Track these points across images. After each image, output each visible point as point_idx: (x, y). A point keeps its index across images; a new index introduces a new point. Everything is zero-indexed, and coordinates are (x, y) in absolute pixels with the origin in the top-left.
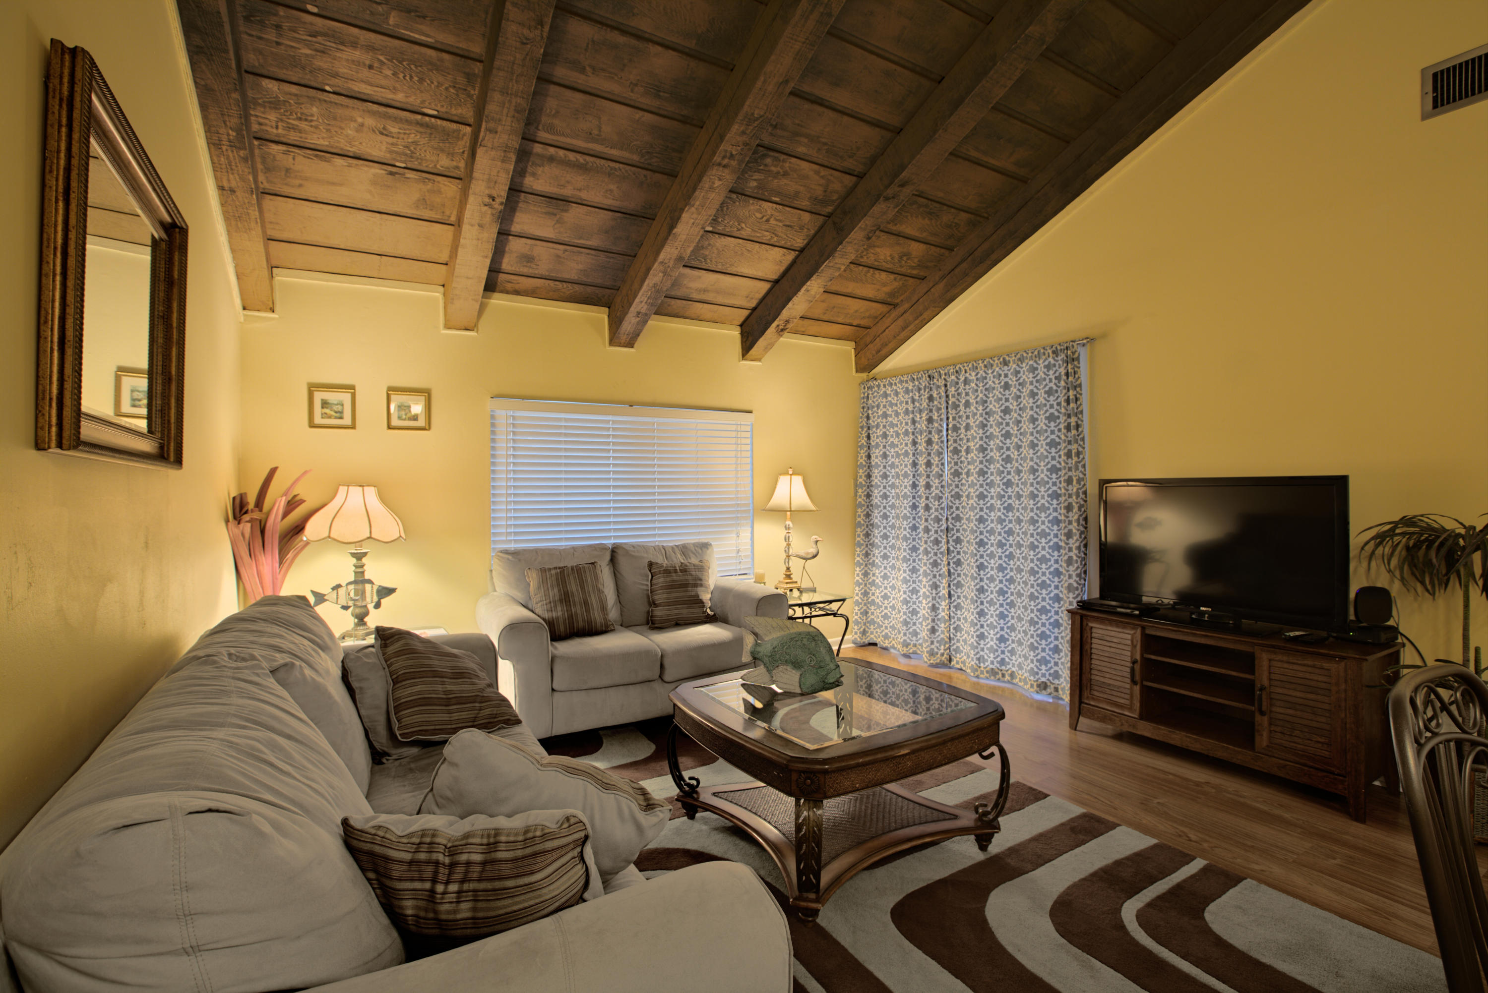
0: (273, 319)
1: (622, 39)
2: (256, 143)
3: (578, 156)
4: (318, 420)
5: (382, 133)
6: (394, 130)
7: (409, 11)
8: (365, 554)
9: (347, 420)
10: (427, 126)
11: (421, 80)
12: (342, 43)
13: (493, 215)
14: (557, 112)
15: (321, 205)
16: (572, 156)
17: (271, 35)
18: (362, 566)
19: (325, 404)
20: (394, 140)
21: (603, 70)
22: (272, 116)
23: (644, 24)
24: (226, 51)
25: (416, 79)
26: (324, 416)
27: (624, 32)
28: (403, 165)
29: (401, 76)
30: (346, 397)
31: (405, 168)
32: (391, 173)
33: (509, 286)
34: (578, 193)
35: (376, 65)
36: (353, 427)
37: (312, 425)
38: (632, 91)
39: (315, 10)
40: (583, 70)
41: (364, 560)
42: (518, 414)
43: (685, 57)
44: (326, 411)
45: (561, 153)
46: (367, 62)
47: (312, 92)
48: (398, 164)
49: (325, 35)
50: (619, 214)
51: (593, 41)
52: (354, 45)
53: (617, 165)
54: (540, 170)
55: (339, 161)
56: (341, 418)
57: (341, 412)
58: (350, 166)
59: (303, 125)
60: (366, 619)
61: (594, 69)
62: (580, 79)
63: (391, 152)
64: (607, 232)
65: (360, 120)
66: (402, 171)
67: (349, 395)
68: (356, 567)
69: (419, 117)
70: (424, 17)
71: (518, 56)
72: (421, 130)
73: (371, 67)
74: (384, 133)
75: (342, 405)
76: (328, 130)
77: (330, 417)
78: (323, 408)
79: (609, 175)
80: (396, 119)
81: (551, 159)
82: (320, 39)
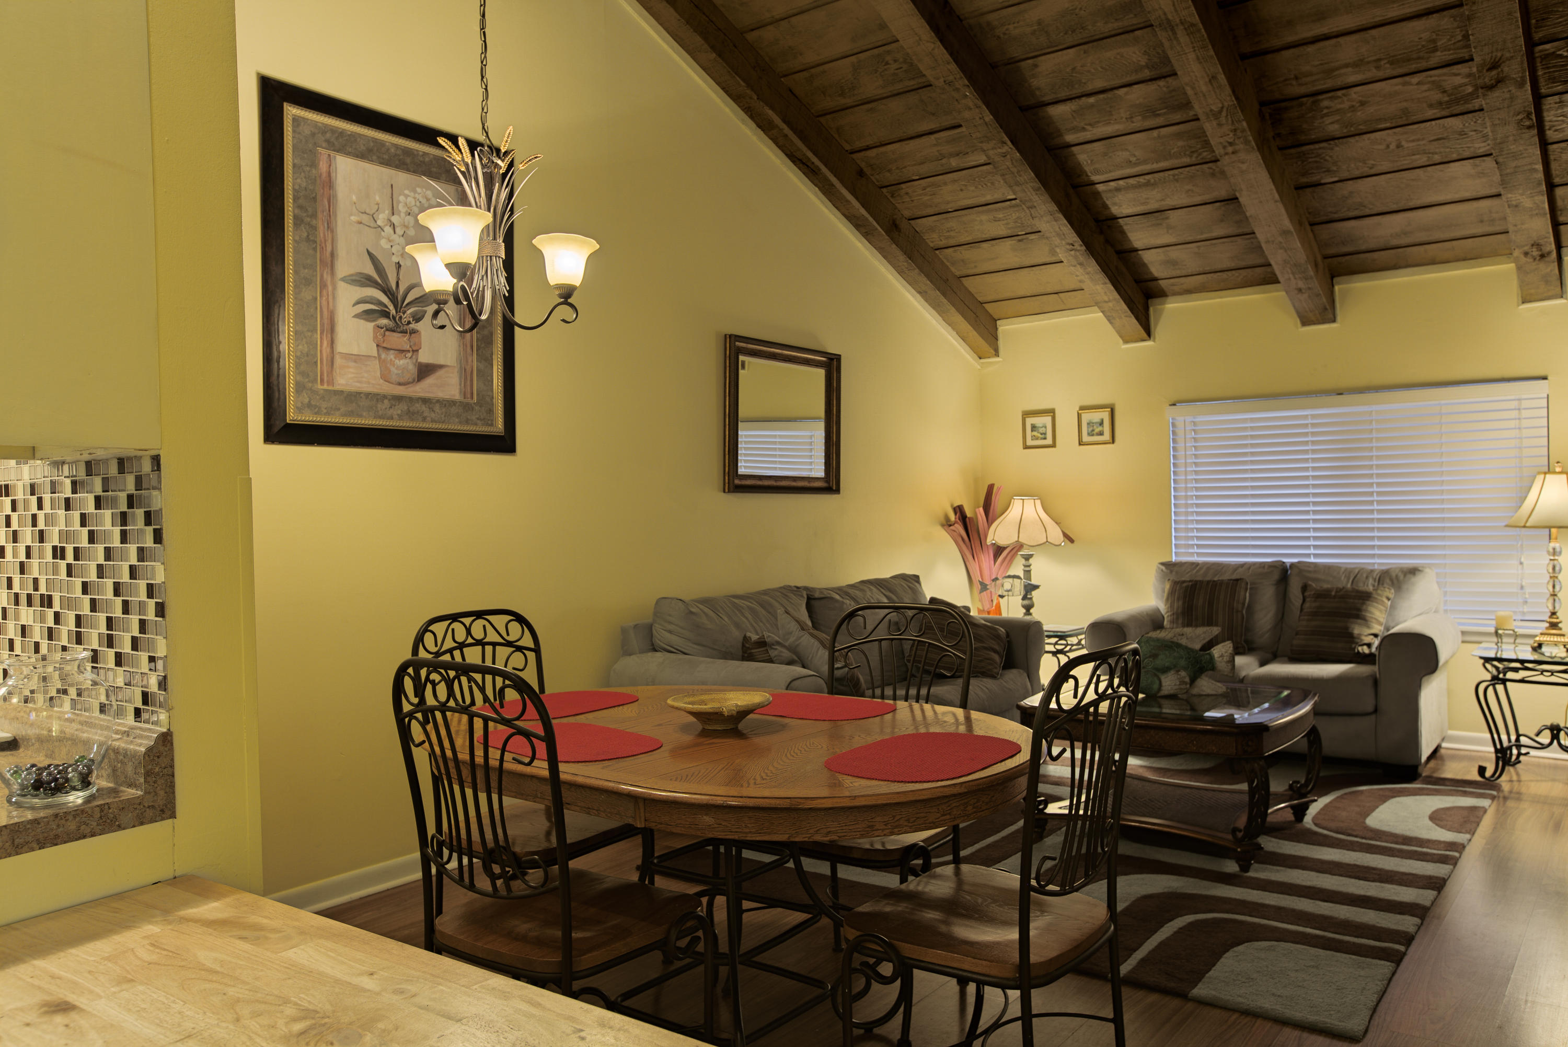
0: (999, 362)
1: (1092, 100)
2: (937, 252)
3: (1137, 179)
4: (1030, 442)
5: (995, 221)
6: (1001, 216)
7: (958, 155)
8: (1031, 556)
9: (1049, 441)
10: (1014, 206)
11: (993, 184)
12: (940, 186)
13: (1082, 255)
14: (1092, 161)
15: (995, 274)
16: (1132, 181)
17: (907, 199)
18: (1029, 566)
19: (1034, 428)
20: (1005, 222)
21: (1098, 122)
22: (935, 236)
23: (1099, 84)
24: (877, 229)
25: (989, 184)
26: (1034, 438)
27: (1089, 95)
28: (1024, 233)
29: (980, 187)
30: (1047, 420)
31: (1026, 234)
32: (1020, 241)
33: (1176, 288)
34: (1163, 203)
35: (963, 188)
36: (1053, 445)
37: (1026, 447)
38: (1133, 122)
39: (917, 177)
40: (1084, 129)
41: (1031, 561)
42: (1199, 419)
43: (1150, 83)
44: (1035, 433)
45: (1121, 182)
46: (959, 189)
47: (944, 215)
48: (1020, 233)
49: (929, 186)
50: (1218, 204)
51: (1074, 111)
52: (945, 184)
53: (1176, 172)
54: (1116, 200)
55: (984, 245)
56: (1045, 438)
57: (1045, 434)
58: (993, 246)
59: (952, 234)
60: (1032, 611)
61: (1090, 125)
62: (1088, 135)
63: (1009, 229)
64: (1222, 221)
65: (978, 219)
66: (1024, 236)
67: (1050, 418)
68: (1025, 566)
69: (1008, 203)
70: (967, 153)
71: (1007, 163)
72: (1016, 209)
73: (962, 190)
74: (996, 220)
75: (1046, 427)
76: (966, 231)
77: (1037, 439)
78: (1032, 431)
79: (1177, 180)
80: (996, 210)
81: (1118, 190)
82: (928, 189)
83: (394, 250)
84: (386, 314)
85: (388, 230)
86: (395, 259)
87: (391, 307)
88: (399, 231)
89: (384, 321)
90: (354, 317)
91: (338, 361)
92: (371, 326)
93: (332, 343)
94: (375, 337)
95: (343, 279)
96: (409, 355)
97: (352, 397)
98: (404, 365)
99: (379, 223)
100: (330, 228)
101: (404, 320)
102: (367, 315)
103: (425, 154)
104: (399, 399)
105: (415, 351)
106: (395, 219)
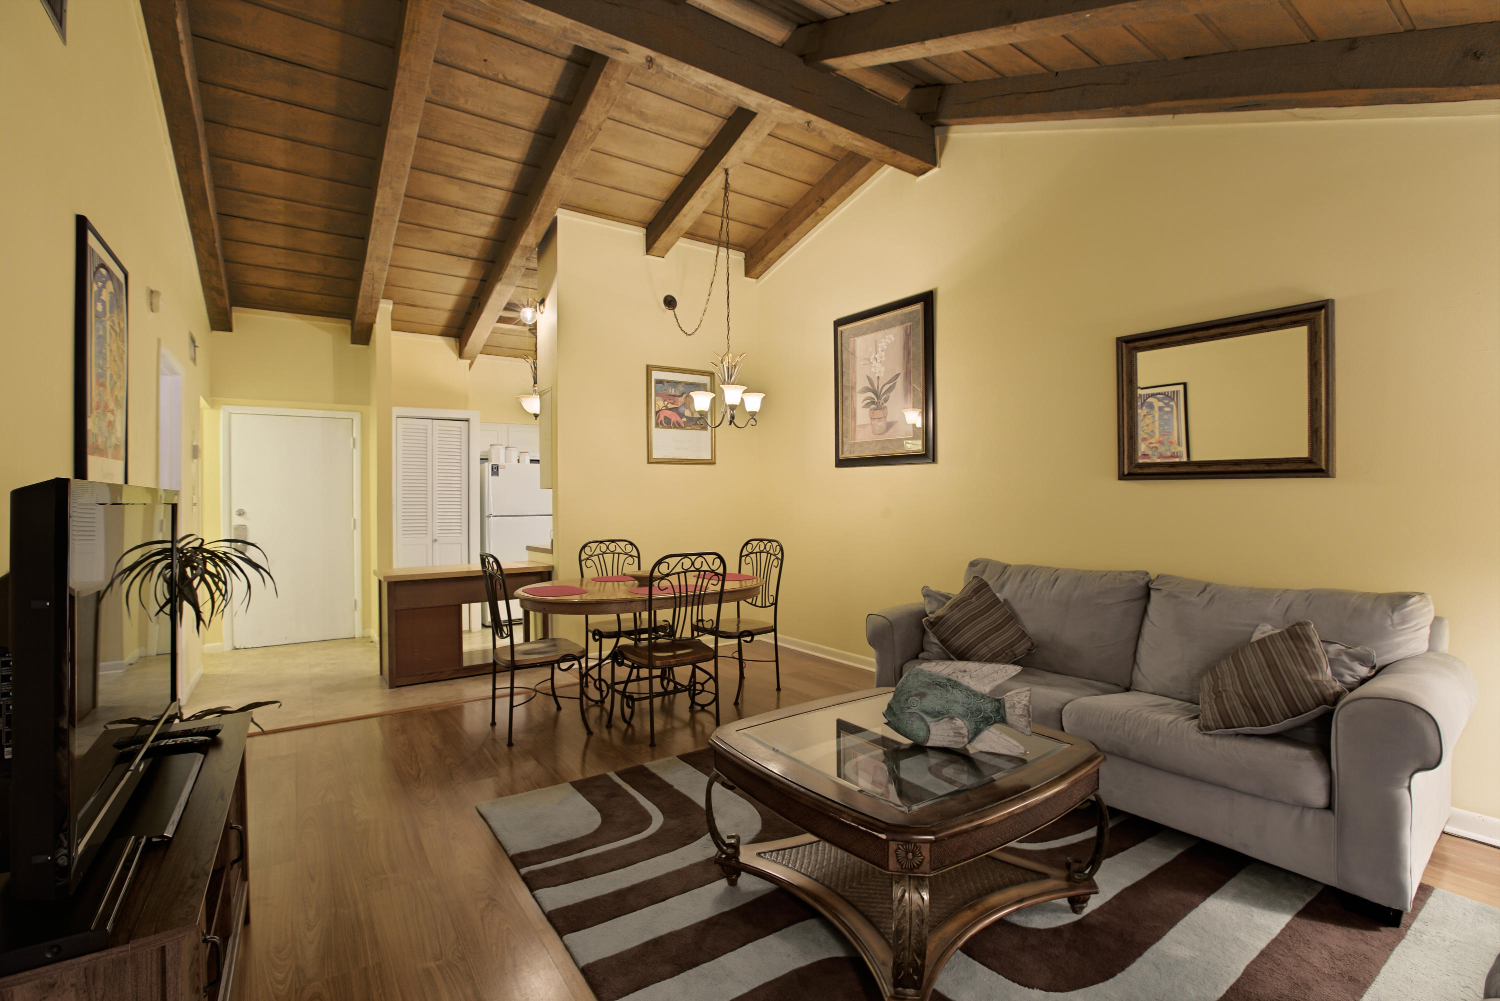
83: (877, 371)
84: (873, 403)
85: (874, 362)
86: (877, 375)
87: (876, 399)
88: (879, 361)
89: (873, 406)
90: (863, 407)
91: (857, 429)
92: (868, 410)
93: (855, 422)
94: (870, 414)
95: (859, 393)
96: (883, 419)
97: (861, 444)
98: (881, 424)
99: (871, 361)
100: (854, 372)
101: (881, 403)
102: (867, 405)
103: (889, 317)
104: (878, 441)
105: (885, 417)
106: (877, 356)
